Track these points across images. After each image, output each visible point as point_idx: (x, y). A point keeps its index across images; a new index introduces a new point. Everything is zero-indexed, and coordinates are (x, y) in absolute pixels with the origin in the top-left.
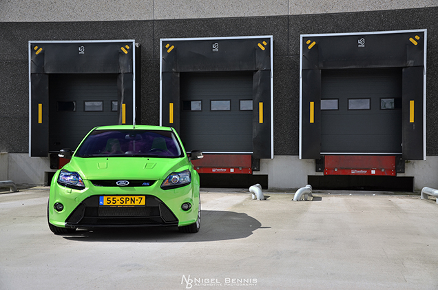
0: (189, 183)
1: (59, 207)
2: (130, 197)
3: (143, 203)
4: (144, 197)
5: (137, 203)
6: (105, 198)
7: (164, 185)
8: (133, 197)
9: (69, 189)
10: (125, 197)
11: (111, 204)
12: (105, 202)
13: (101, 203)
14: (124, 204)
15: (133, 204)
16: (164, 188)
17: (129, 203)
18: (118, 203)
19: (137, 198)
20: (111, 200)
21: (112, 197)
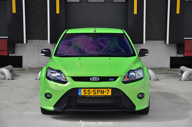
0: (143, 78)
1: (48, 96)
2: (100, 90)
3: (110, 94)
4: (110, 90)
5: (105, 94)
6: (82, 90)
7: (124, 80)
8: (102, 90)
9: (56, 83)
10: (96, 90)
11: (87, 94)
12: (82, 93)
13: (79, 93)
14: (96, 94)
15: (102, 94)
16: (125, 82)
17: (99, 94)
18: (92, 94)
19: (105, 90)
20: (87, 91)
21: (87, 90)
